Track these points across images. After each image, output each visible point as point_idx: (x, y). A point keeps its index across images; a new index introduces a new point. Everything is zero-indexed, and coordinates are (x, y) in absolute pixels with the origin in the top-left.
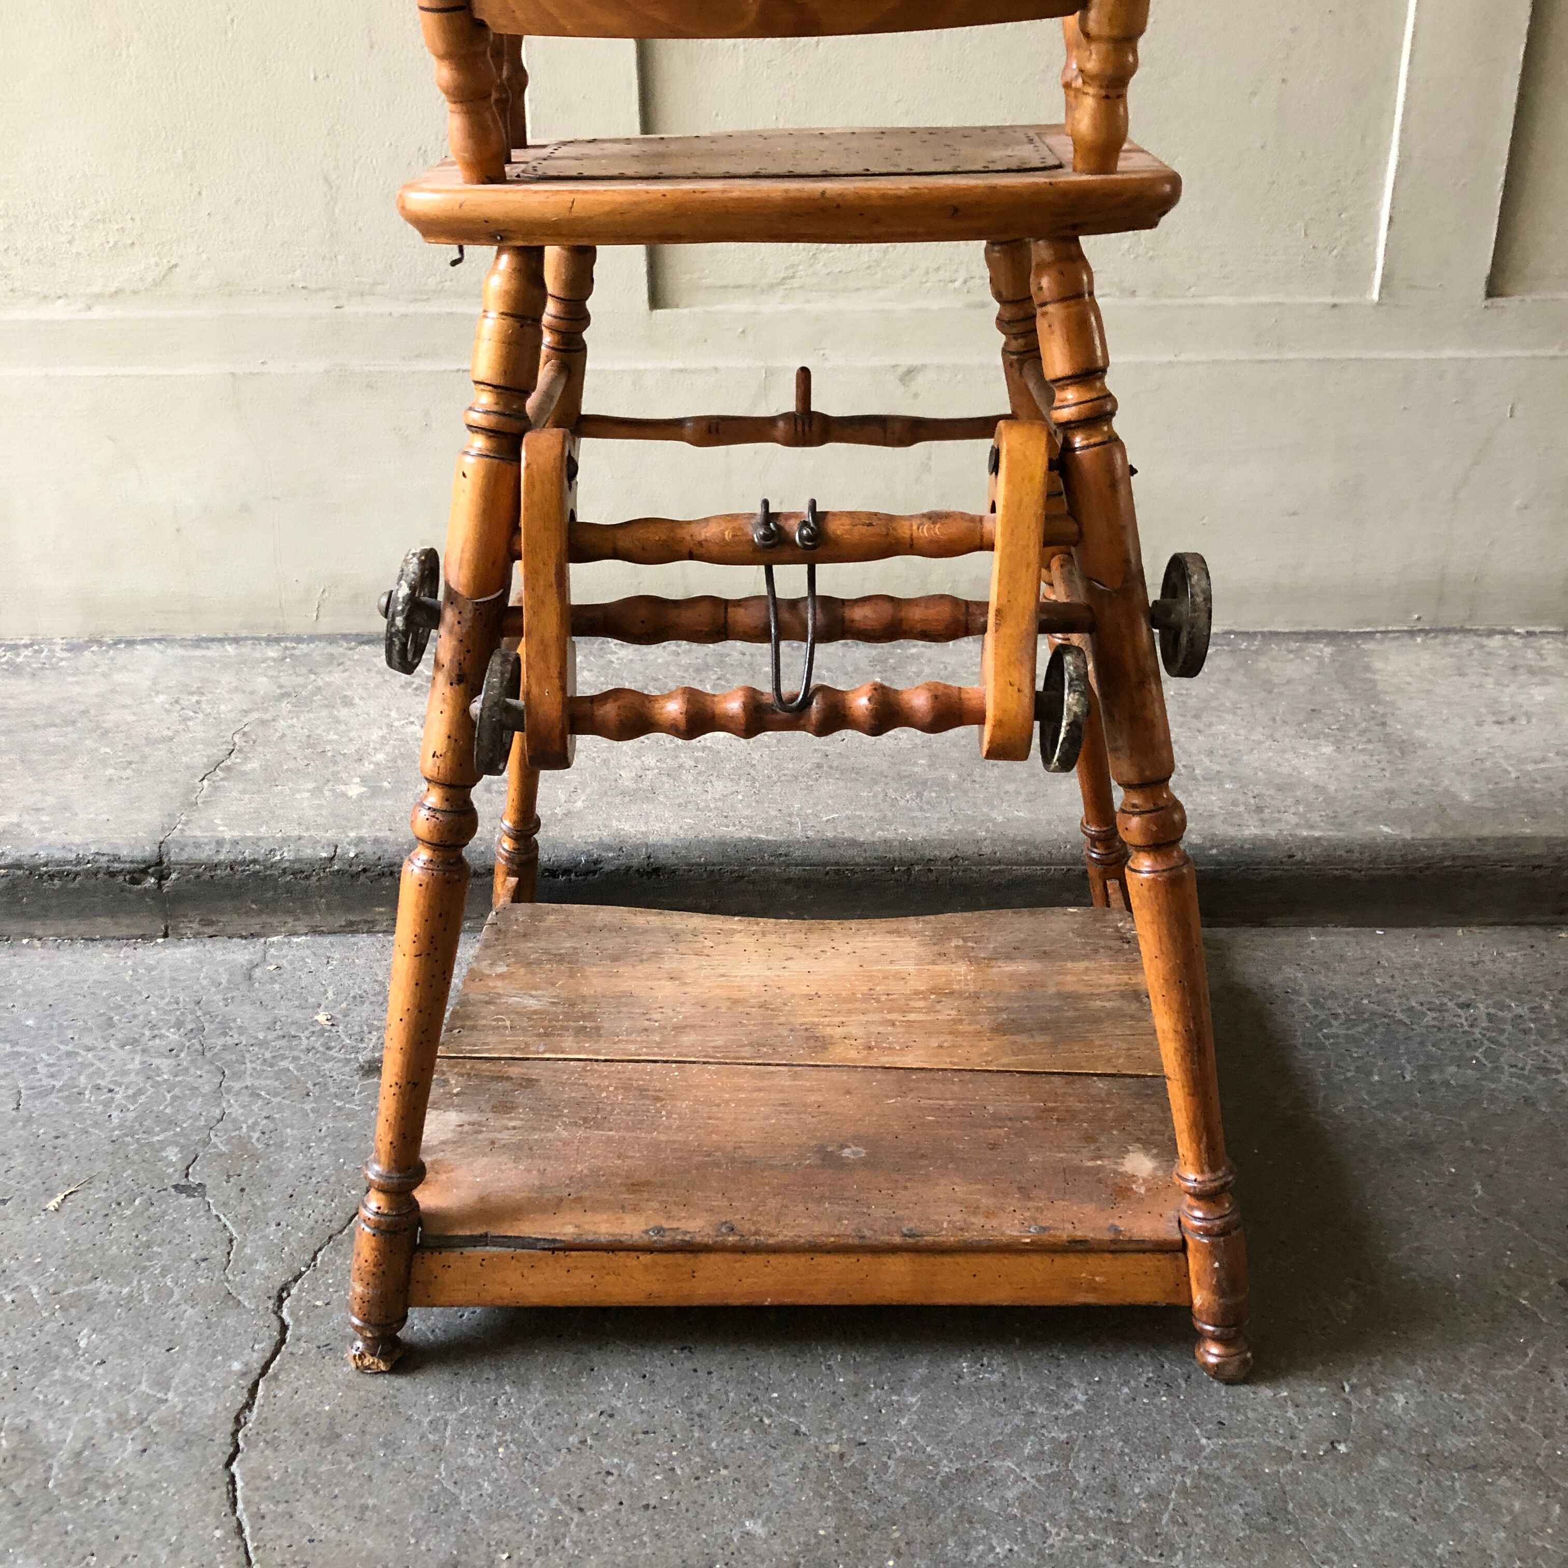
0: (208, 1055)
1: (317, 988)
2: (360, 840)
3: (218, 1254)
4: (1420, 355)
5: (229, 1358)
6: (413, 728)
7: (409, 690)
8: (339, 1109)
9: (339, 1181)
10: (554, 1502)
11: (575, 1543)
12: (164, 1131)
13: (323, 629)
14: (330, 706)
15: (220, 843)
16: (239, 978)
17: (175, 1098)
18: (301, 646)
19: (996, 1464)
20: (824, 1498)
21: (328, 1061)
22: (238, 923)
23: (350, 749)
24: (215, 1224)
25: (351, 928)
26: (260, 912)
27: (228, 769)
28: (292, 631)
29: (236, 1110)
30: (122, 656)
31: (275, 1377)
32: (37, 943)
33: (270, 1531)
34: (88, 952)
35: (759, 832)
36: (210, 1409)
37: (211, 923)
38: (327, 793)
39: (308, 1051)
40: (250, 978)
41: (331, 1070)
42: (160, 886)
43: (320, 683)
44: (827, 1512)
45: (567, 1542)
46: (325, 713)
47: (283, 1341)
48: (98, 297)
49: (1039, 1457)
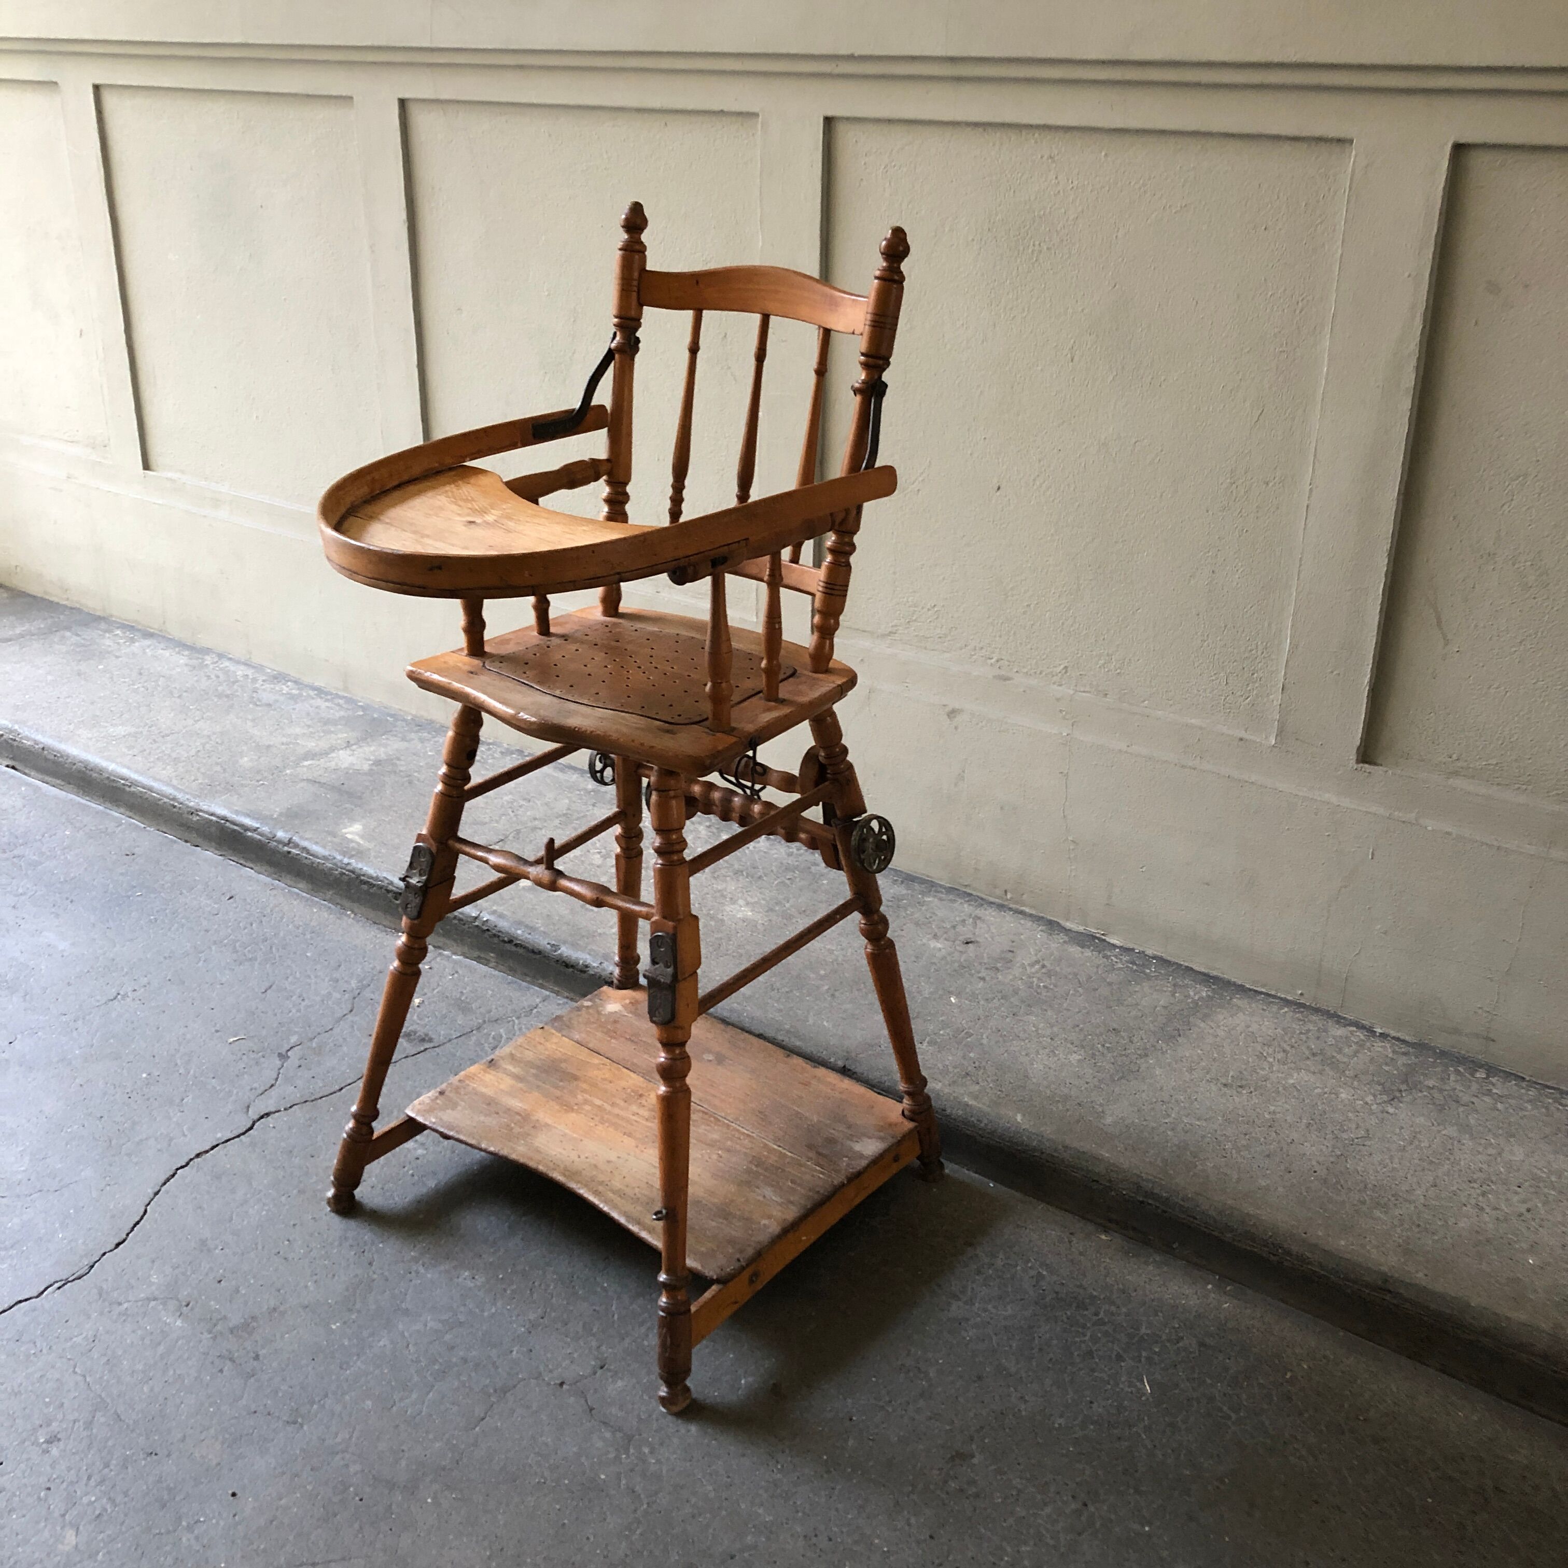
0: (356, 999)
1: (434, 986)
2: (495, 914)
3: (262, 1089)
4: (1301, 792)
9: (337, 1080)
12: (301, 1027)
17: (322, 1014)
19: (424, 1314)
20: (348, 1290)
24: (276, 1076)
25: (479, 960)
26: (444, 936)
29: (338, 1030)
31: (227, 1146)
32: (352, 916)
33: (166, 1198)
36: (194, 1146)
47: (244, 1134)
49: (444, 1321)
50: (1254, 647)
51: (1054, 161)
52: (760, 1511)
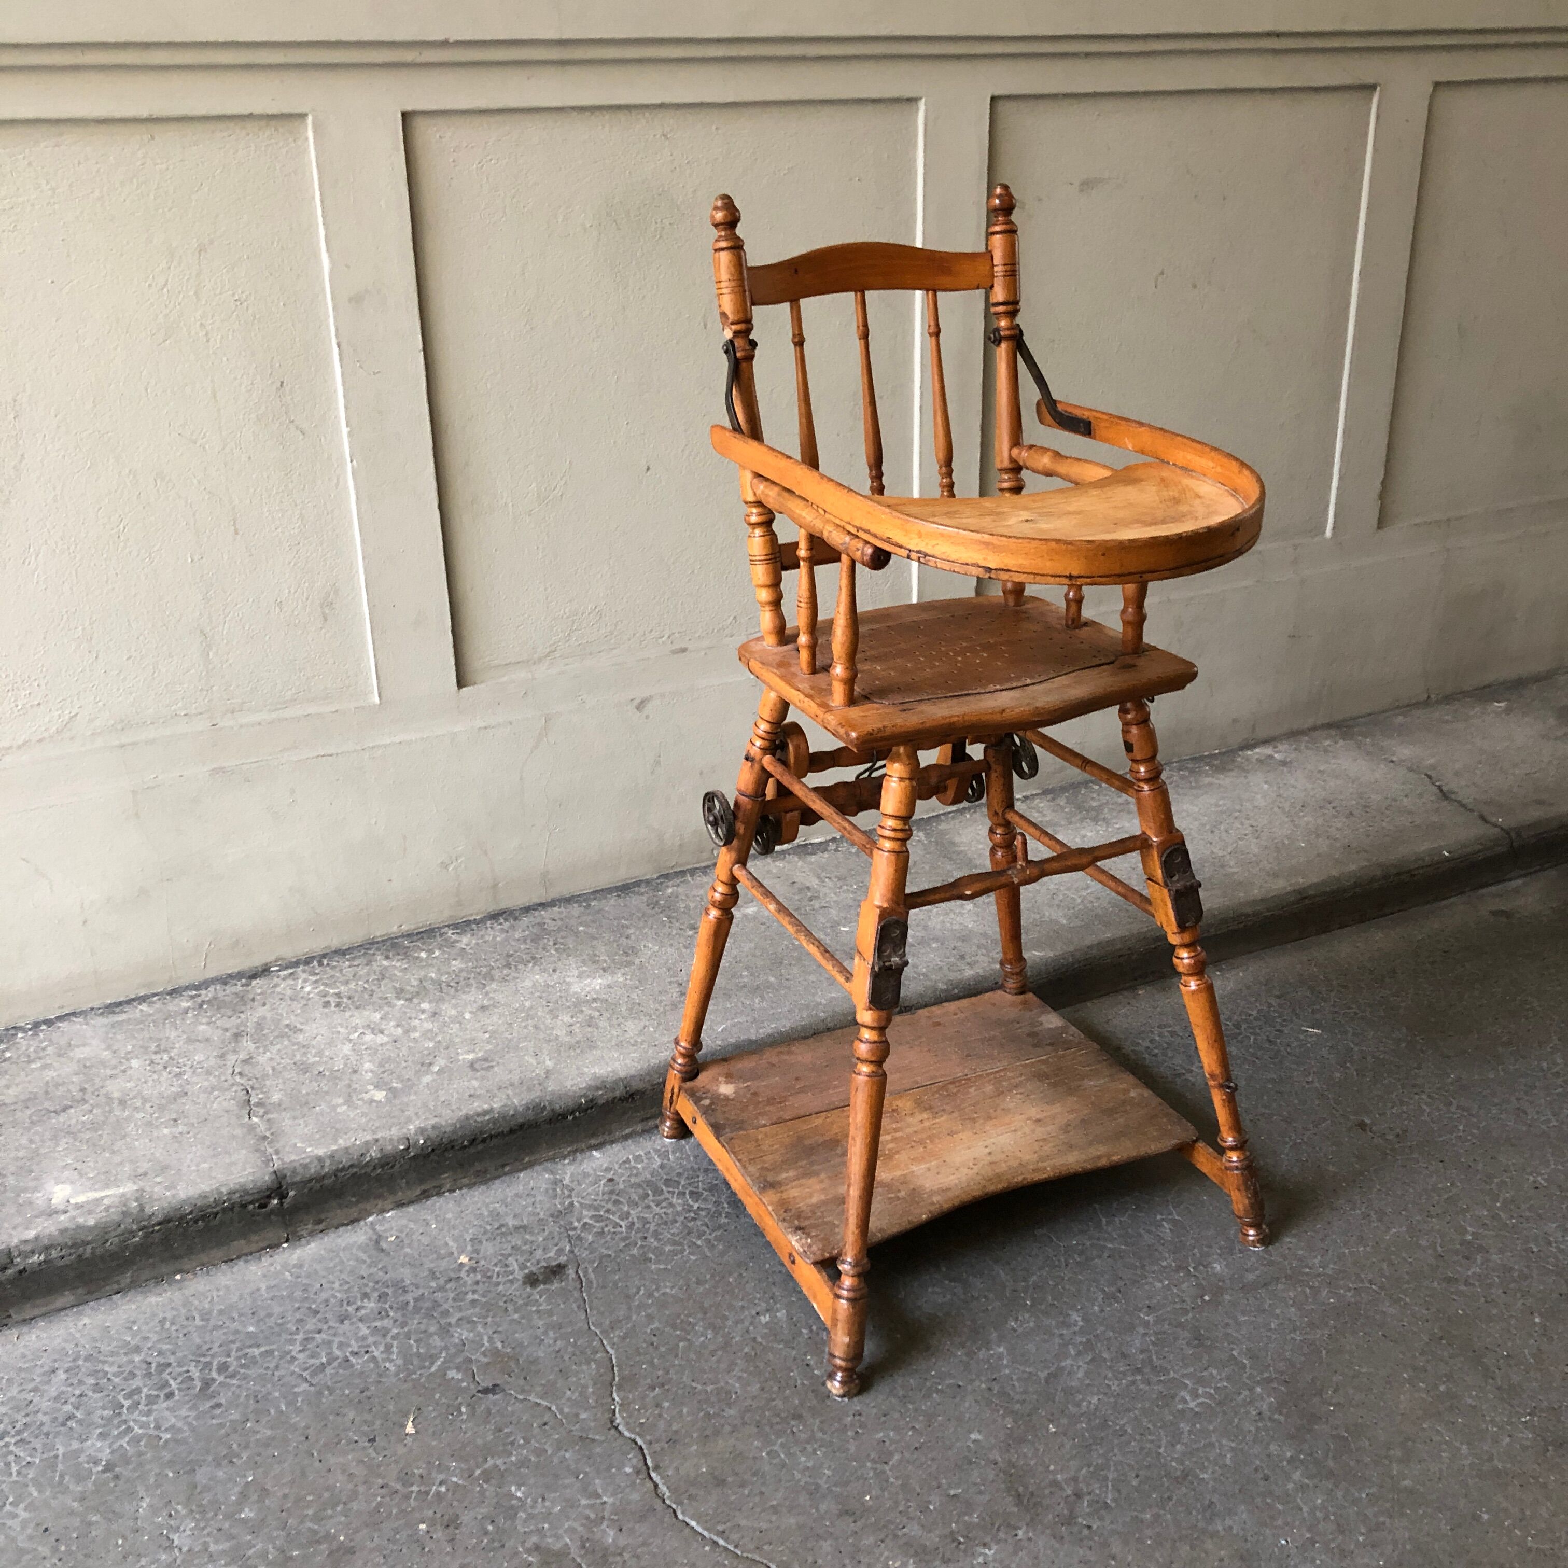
0: (409, 1308)
1: (439, 1242)
3: (549, 1419)
5: (619, 1468)
6: (368, 1037)
7: (333, 1008)
8: (538, 1312)
9: (583, 1353)
10: (868, 1465)
11: (896, 1479)
12: (433, 1364)
13: (210, 974)
14: (284, 1036)
15: (320, 1159)
16: (374, 1253)
17: (417, 1341)
18: (203, 992)
19: (1063, 1364)
20: (997, 1411)
21: (497, 1286)
22: (339, 1214)
23: (339, 1065)
24: (529, 1404)
25: (426, 1195)
26: (358, 1202)
27: (260, 1104)
28: (184, 982)
29: (467, 1335)
30: (54, 1033)
31: (657, 1467)
32: (190, 1276)
36: (636, 1497)
37: (320, 1222)
38: (360, 1103)
39: (477, 1283)
40: (382, 1250)
41: (505, 1291)
42: (282, 1204)
43: (254, 1019)
44: (1004, 1417)
45: (892, 1480)
46: (286, 1042)
47: (641, 1448)
48: (8, 749)
49: (1079, 1354)
51: (667, 139)
52: (1394, 1230)
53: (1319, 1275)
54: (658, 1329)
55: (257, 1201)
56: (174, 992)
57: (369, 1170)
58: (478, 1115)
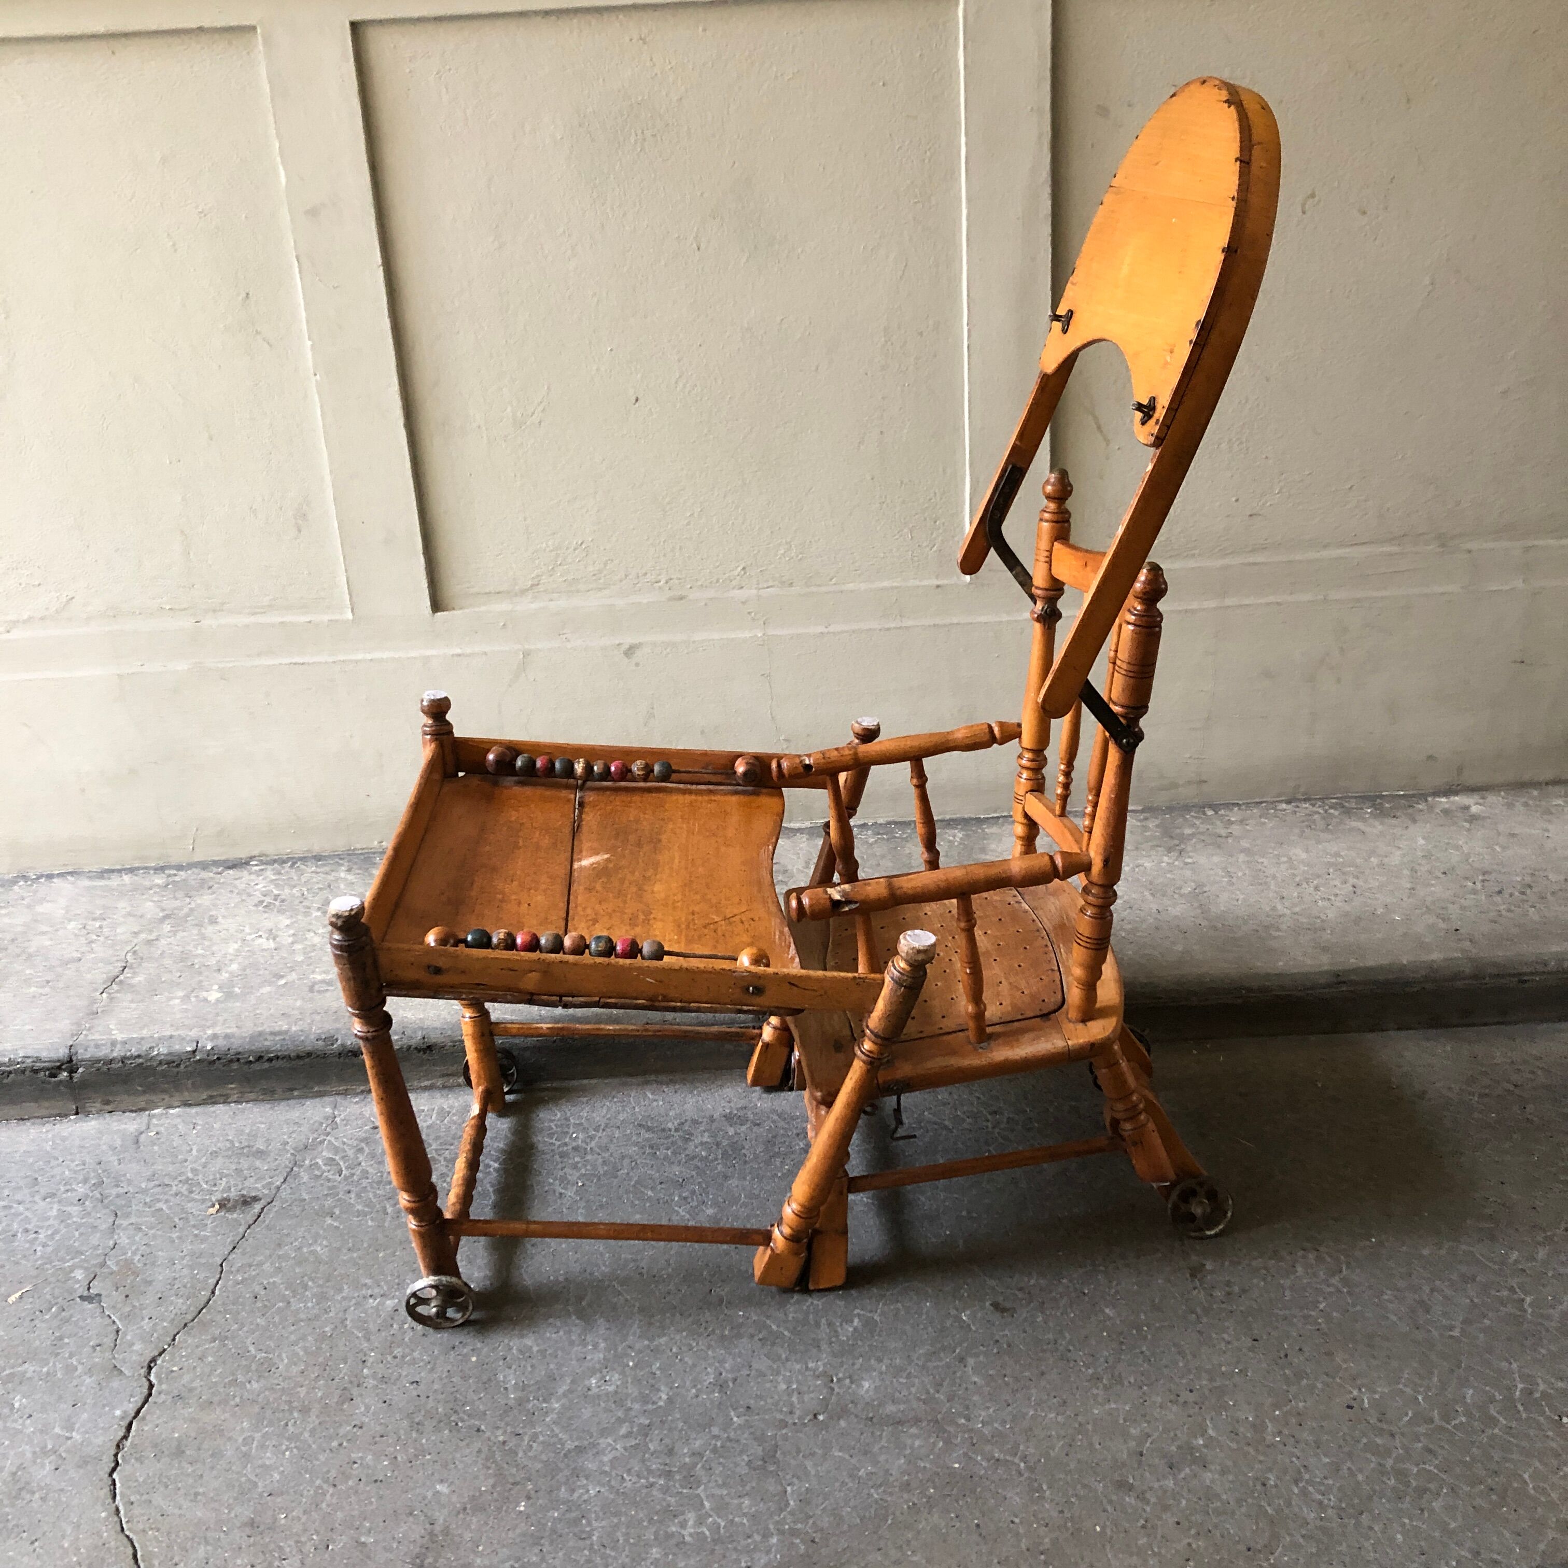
0: (106, 1201)
1: (186, 1148)
2: (215, 1036)
3: (108, 1341)
4: (1005, 618)
5: (114, 1408)
6: (260, 940)
7: (260, 908)
8: (196, 1236)
9: (193, 1287)
10: (318, 1482)
11: (328, 1505)
12: (72, 1259)
13: (198, 857)
14: (200, 925)
15: (114, 1043)
16: (129, 1143)
17: (81, 1234)
18: (181, 873)
19: (601, 1441)
20: (489, 1468)
21: (189, 1202)
22: (126, 1100)
23: (212, 961)
24: (108, 1321)
25: (211, 1101)
26: (144, 1092)
27: (121, 981)
28: (174, 861)
29: (124, 1240)
30: (43, 887)
31: (144, 1418)
33: (137, 1511)
34: (19, 1128)
35: (505, 1014)
36: (99, 1441)
37: (107, 1103)
38: (193, 999)
39: (177, 1194)
40: (137, 1142)
41: (191, 1208)
42: (71, 1078)
43: (193, 905)
44: (489, 1476)
45: (324, 1505)
46: (195, 932)
47: (150, 1395)
48: (15, 623)
49: (629, 1435)
50: (932, 495)
51: (645, 43)
52: (1113, 1406)
53: (971, 1431)
54: (274, 1282)
55: (48, 1069)
56: (160, 869)
57: (155, 1064)
58: (272, 1033)
